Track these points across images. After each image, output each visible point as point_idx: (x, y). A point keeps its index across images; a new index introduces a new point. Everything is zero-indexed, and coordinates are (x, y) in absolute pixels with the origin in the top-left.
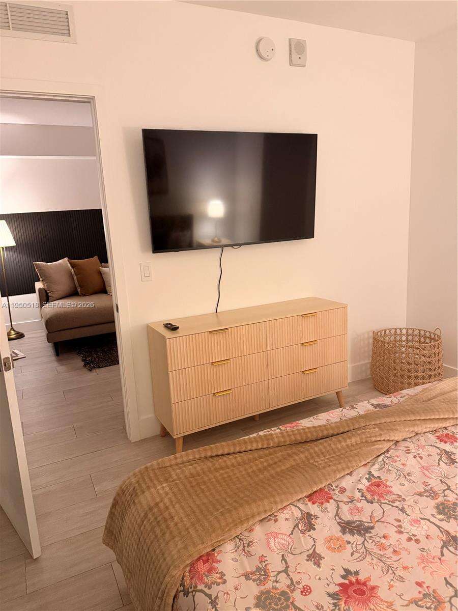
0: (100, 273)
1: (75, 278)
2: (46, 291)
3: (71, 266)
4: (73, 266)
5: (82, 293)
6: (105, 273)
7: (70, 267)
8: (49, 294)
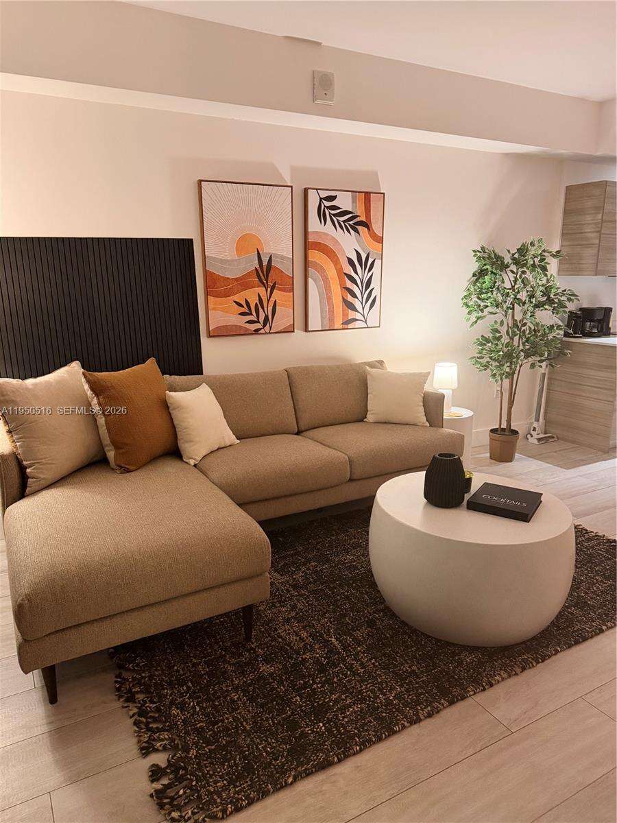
0: (165, 406)
1: (101, 421)
2: (19, 462)
3: (92, 389)
4: (97, 388)
5: (118, 462)
6: (178, 407)
7: (89, 393)
8: (28, 470)
